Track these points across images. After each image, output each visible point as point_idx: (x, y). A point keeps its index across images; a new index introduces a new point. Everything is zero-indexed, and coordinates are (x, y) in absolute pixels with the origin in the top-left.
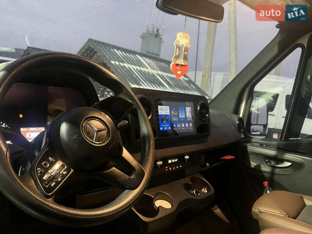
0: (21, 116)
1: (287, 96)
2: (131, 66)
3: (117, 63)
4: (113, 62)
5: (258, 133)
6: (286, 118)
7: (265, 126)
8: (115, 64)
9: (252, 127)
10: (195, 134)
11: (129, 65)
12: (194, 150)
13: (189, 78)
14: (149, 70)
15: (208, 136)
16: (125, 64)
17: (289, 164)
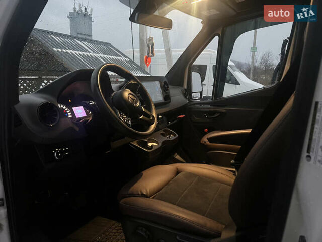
0: (70, 101)
1: (214, 66)
2: (73, 52)
3: (60, 50)
4: (55, 49)
5: (197, 98)
6: (214, 85)
7: (201, 93)
8: (58, 51)
9: (193, 94)
10: (163, 101)
11: (71, 51)
12: (163, 112)
13: (129, 58)
14: (91, 54)
15: (170, 102)
16: (67, 51)
17: (219, 114)
